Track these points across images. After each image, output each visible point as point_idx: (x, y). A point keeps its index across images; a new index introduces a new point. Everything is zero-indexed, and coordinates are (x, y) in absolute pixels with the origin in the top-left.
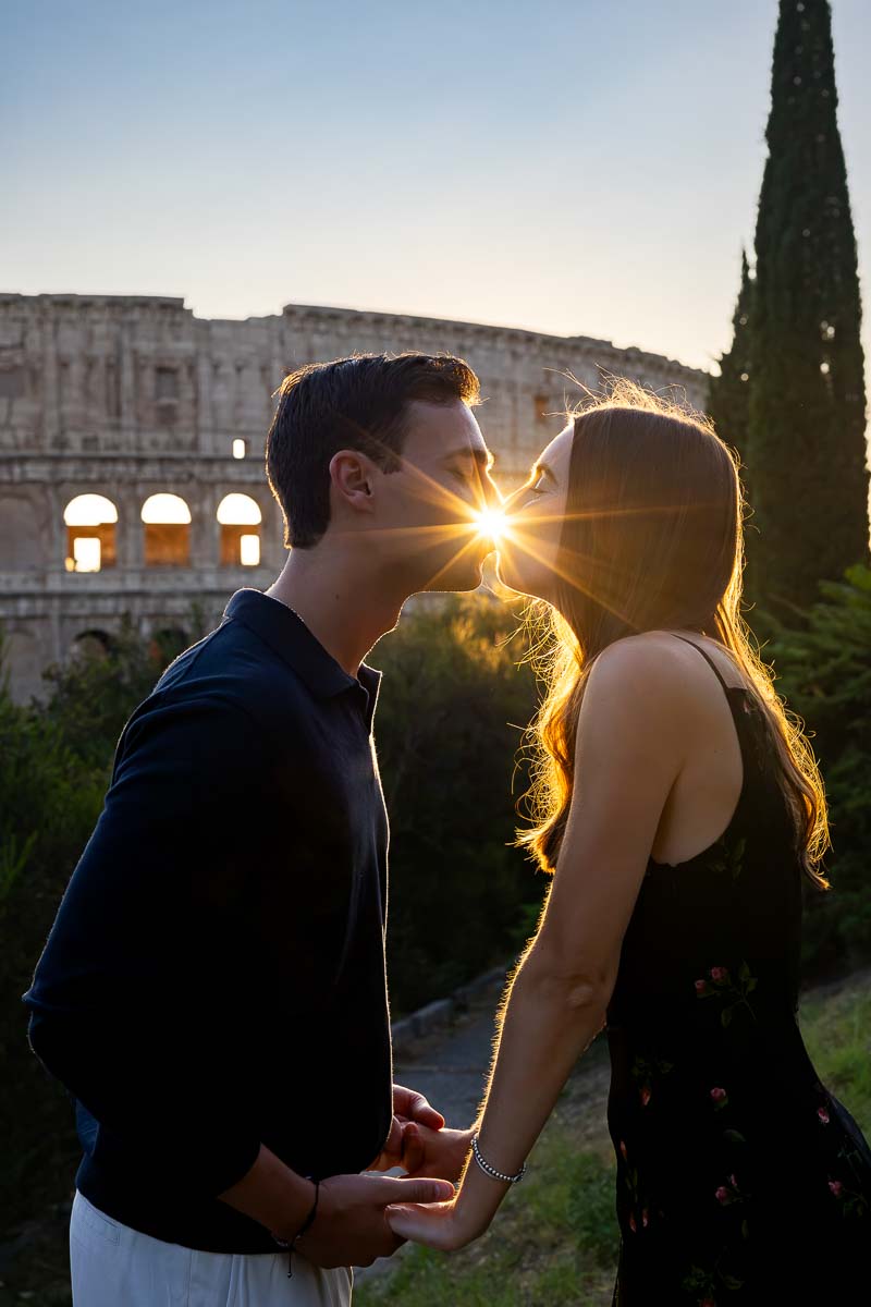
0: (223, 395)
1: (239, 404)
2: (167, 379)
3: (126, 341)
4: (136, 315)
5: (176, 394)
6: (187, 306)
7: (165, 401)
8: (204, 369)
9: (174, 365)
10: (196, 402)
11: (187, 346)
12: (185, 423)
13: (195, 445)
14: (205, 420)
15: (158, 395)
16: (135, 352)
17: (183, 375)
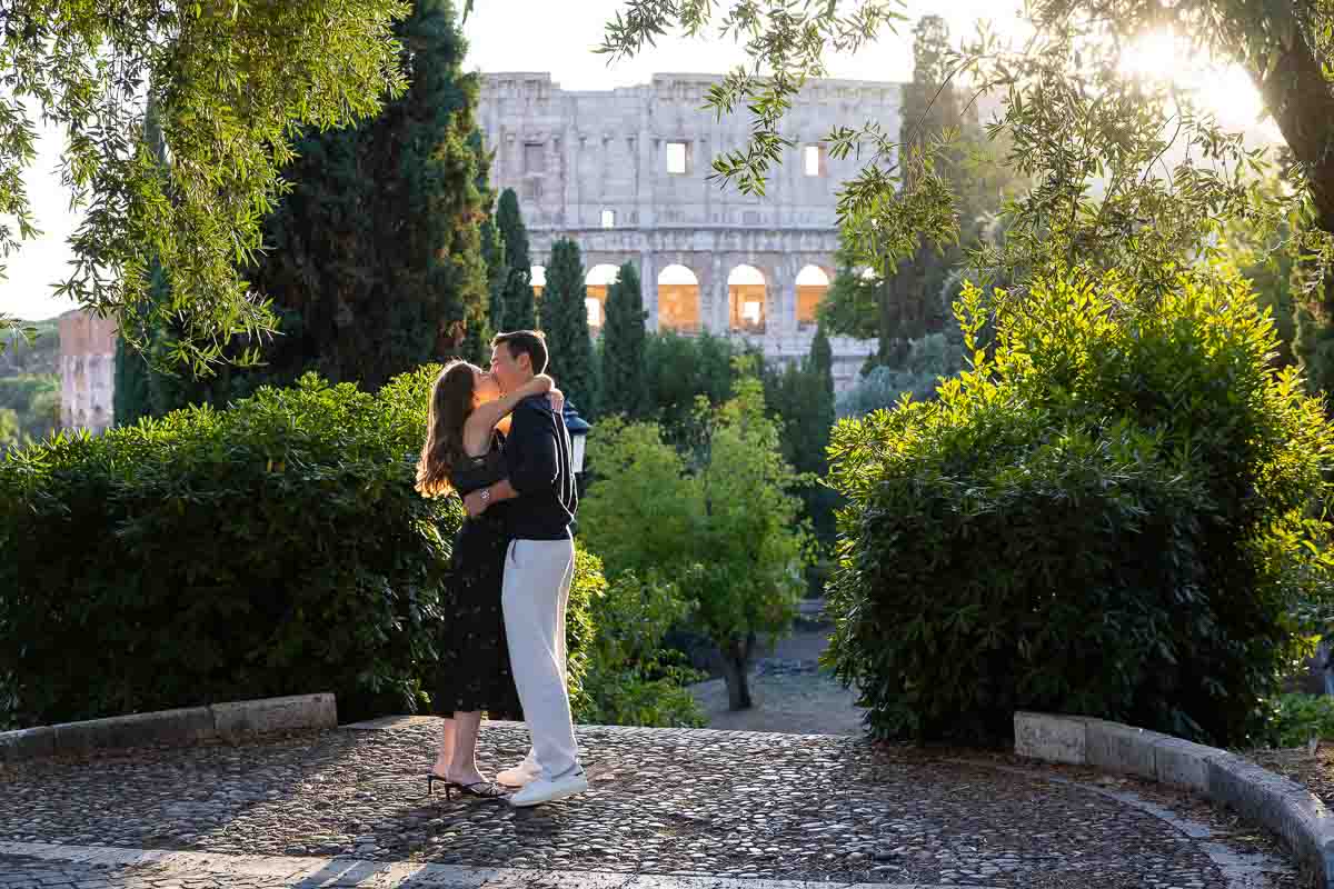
0: (588, 167)
1: (605, 176)
2: (533, 153)
3: (494, 117)
4: (503, 92)
5: (543, 168)
6: (553, 79)
7: (531, 175)
8: (570, 141)
9: (542, 139)
10: (562, 175)
11: (553, 120)
12: (551, 196)
13: (561, 218)
14: (571, 194)
15: (526, 168)
16: (503, 128)
17: (550, 150)
